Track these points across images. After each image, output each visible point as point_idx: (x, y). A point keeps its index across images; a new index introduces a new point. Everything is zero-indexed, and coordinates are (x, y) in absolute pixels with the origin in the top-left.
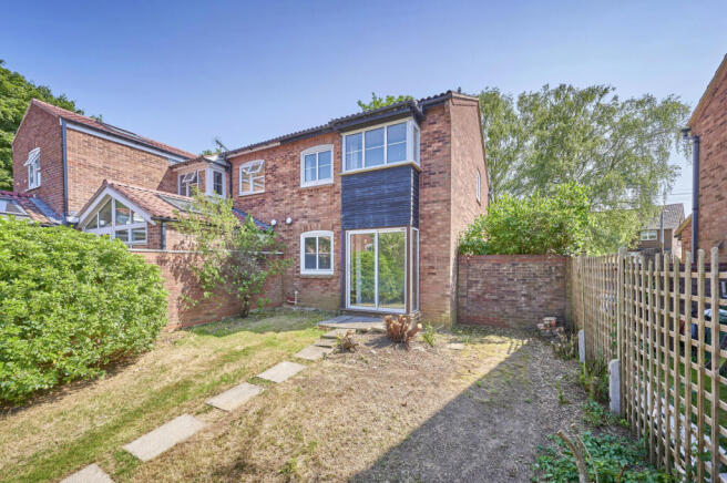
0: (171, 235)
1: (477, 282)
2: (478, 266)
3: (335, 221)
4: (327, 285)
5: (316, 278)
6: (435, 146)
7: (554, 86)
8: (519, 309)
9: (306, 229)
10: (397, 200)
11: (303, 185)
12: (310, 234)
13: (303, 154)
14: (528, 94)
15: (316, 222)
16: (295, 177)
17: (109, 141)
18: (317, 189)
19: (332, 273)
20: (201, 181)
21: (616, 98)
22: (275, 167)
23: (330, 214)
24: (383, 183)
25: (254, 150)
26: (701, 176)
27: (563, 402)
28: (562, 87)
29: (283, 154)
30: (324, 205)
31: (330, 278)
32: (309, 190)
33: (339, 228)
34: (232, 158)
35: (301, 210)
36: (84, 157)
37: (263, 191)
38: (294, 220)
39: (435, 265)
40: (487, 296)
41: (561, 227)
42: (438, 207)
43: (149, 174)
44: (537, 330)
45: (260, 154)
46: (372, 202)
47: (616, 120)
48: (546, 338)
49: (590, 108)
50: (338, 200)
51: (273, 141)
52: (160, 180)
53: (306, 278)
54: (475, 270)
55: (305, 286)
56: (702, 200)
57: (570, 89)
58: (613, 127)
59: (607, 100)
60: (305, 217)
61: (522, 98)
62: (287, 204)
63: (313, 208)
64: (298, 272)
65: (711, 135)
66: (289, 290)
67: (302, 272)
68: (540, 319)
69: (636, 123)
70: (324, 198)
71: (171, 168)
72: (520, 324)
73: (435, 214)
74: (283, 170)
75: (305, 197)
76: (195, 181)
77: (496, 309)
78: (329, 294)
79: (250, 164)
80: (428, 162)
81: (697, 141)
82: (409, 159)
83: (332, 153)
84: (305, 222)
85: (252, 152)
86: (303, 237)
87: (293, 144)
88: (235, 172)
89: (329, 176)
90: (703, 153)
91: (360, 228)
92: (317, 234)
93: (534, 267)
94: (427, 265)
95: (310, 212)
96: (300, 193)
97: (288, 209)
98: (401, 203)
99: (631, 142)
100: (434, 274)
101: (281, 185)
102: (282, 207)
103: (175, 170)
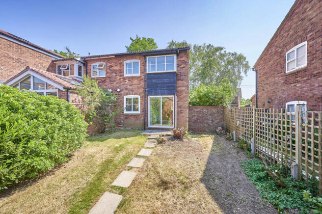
0: (72, 96)
1: (195, 116)
2: (195, 110)
3: (141, 91)
4: (137, 118)
5: (132, 115)
6: (183, 66)
7: (207, 44)
8: (209, 125)
9: (127, 94)
10: (170, 85)
11: (125, 75)
12: (129, 96)
13: (125, 62)
14: (197, 45)
15: (132, 91)
16: (121, 71)
17: (21, 45)
18: (133, 78)
19: (139, 113)
20: (71, 69)
21: (225, 51)
22: (111, 67)
23: (138, 88)
24: (165, 78)
25: (101, 58)
26: (258, 82)
27: (238, 153)
28: (210, 45)
29: (115, 61)
30: (136, 84)
31: (138, 115)
32: (129, 78)
33: (143, 94)
34: (88, 60)
35: (125, 86)
36: (7, 52)
37: (105, 76)
38: (121, 90)
39: (183, 109)
40: (198, 121)
41: (222, 97)
42: (184, 88)
43: (41, 64)
44: (216, 132)
45: (104, 60)
46: (160, 85)
47: (225, 59)
48: (220, 134)
49: (218, 53)
50: (143, 83)
51: (111, 55)
52: (48, 67)
53: (127, 115)
54: (194, 111)
55: (126, 118)
56: (258, 90)
57: (212, 46)
58: (224, 61)
59: (222, 52)
60: (127, 89)
61: (195, 46)
62: (118, 83)
63: (130, 85)
64: (123, 112)
65: (261, 71)
66: (119, 120)
67: (125, 113)
68: (217, 128)
69: (232, 61)
70: (135, 81)
71: (53, 61)
72: (210, 130)
73: (183, 91)
74: (116, 68)
75: (126, 80)
76: (68, 69)
77: (202, 125)
78: (138, 121)
79: (98, 64)
80: (180, 71)
81: (257, 72)
82: (175, 70)
83: (139, 64)
84: (126, 91)
85: (99, 58)
86: (125, 97)
87: (121, 57)
88: (88, 66)
89: (138, 73)
90: (259, 76)
91: (155, 95)
92: (132, 96)
93: (214, 110)
94: (180, 110)
95: (129, 87)
96: (124, 78)
97: (118, 85)
98: (172, 86)
99: (229, 67)
100: (182, 113)
101: (114, 75)
102: (115, 84)
103: (55, 63)
